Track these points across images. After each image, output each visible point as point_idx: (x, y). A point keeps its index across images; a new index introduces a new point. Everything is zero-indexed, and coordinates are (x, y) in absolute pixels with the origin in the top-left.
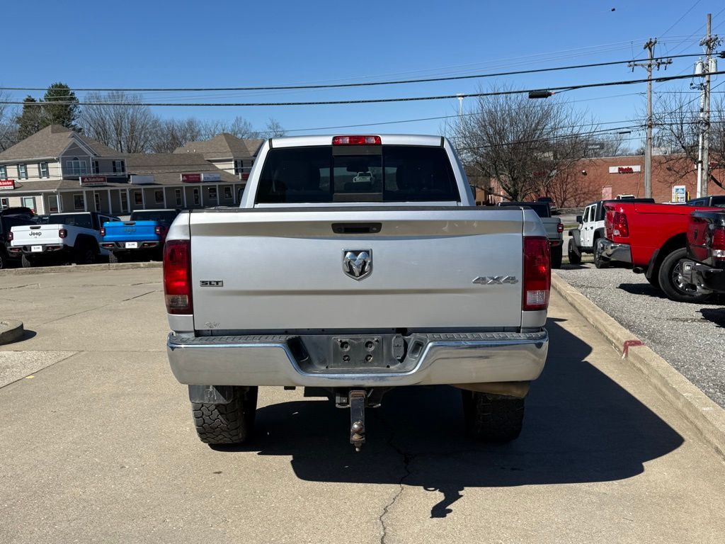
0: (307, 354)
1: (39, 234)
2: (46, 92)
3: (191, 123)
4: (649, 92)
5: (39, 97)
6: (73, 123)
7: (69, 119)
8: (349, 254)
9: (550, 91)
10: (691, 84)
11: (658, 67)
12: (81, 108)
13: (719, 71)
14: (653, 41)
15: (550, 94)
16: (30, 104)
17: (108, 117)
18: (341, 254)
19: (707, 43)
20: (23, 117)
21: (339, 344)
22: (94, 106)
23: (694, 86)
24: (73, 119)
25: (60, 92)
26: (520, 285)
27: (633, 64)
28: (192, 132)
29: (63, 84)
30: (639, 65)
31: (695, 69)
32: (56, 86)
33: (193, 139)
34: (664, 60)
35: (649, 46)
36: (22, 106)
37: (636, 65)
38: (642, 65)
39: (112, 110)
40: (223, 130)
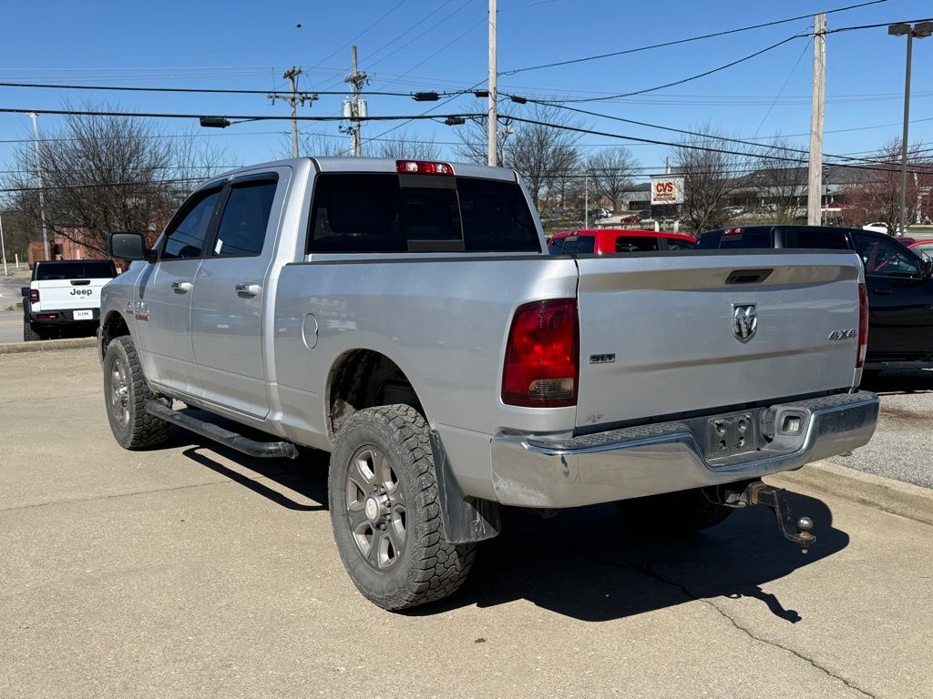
4: (294, 130)
8: (738, 310)
9: (228, 120)
10: (340, 127)
11: (303, 102)
13: (370, 116)
14: (297, 70)
15: (228, 124)
19: (354, 81)
21: (716, 427)
23: (343, 129)
27: (274, 95)
30: (281, 97)
31: (343, 109)
34: (309, 95)
35: (290, 75)
37: (277, 97)
38: (284, 98)
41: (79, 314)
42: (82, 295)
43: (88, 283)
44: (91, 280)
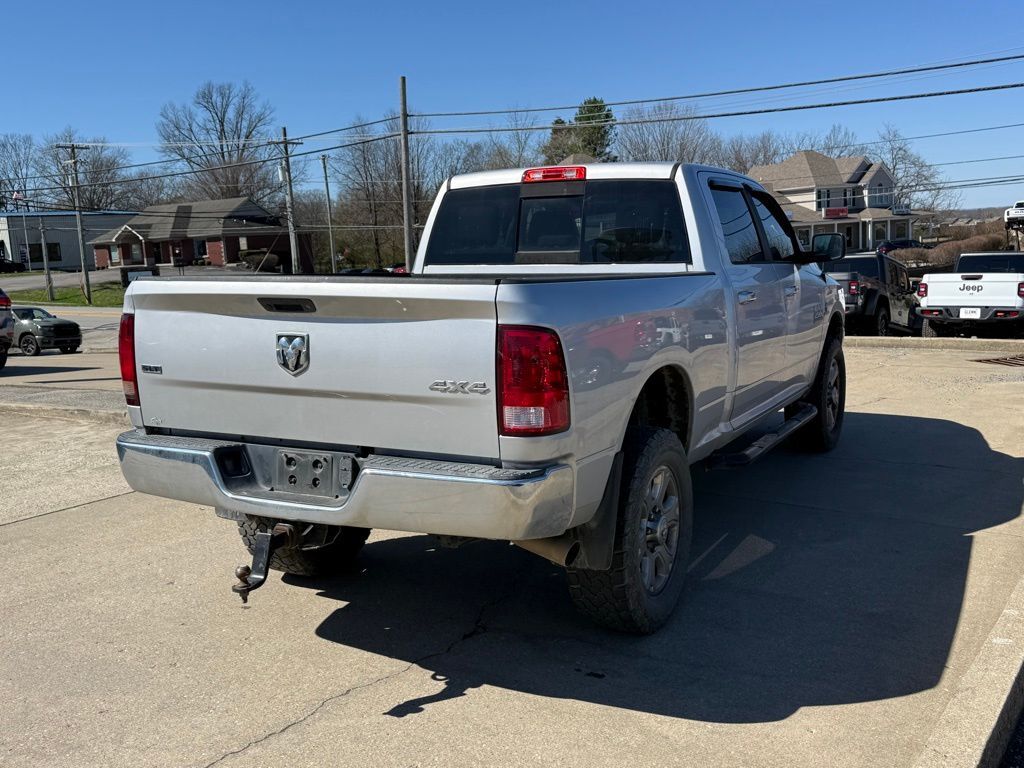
0: (250, 469)
1: (979, 289)
2: (577, 110)
3: (766, 140)
5: (569, 117)
6: (608, 150)
7: (602, 144)
8: (283, 339)
12: (619, 129)
16: (559, 128)
17: (651, 138)
18: (275, 339)
20: (552, 144)
21: (285, 459)
22: (635, 126)
24: (608, 145)
25: (594, 110)
26: (492, 396)
28: (765, 152)
29: (598, 98)
32: (590, 102)
33: (767, 161)
36: (550, 131)
39: (657, 129)
40: (812, 147)
41: (966, 313)
42: (971, 291)
43: (980, 277)
44: (984, 275)
